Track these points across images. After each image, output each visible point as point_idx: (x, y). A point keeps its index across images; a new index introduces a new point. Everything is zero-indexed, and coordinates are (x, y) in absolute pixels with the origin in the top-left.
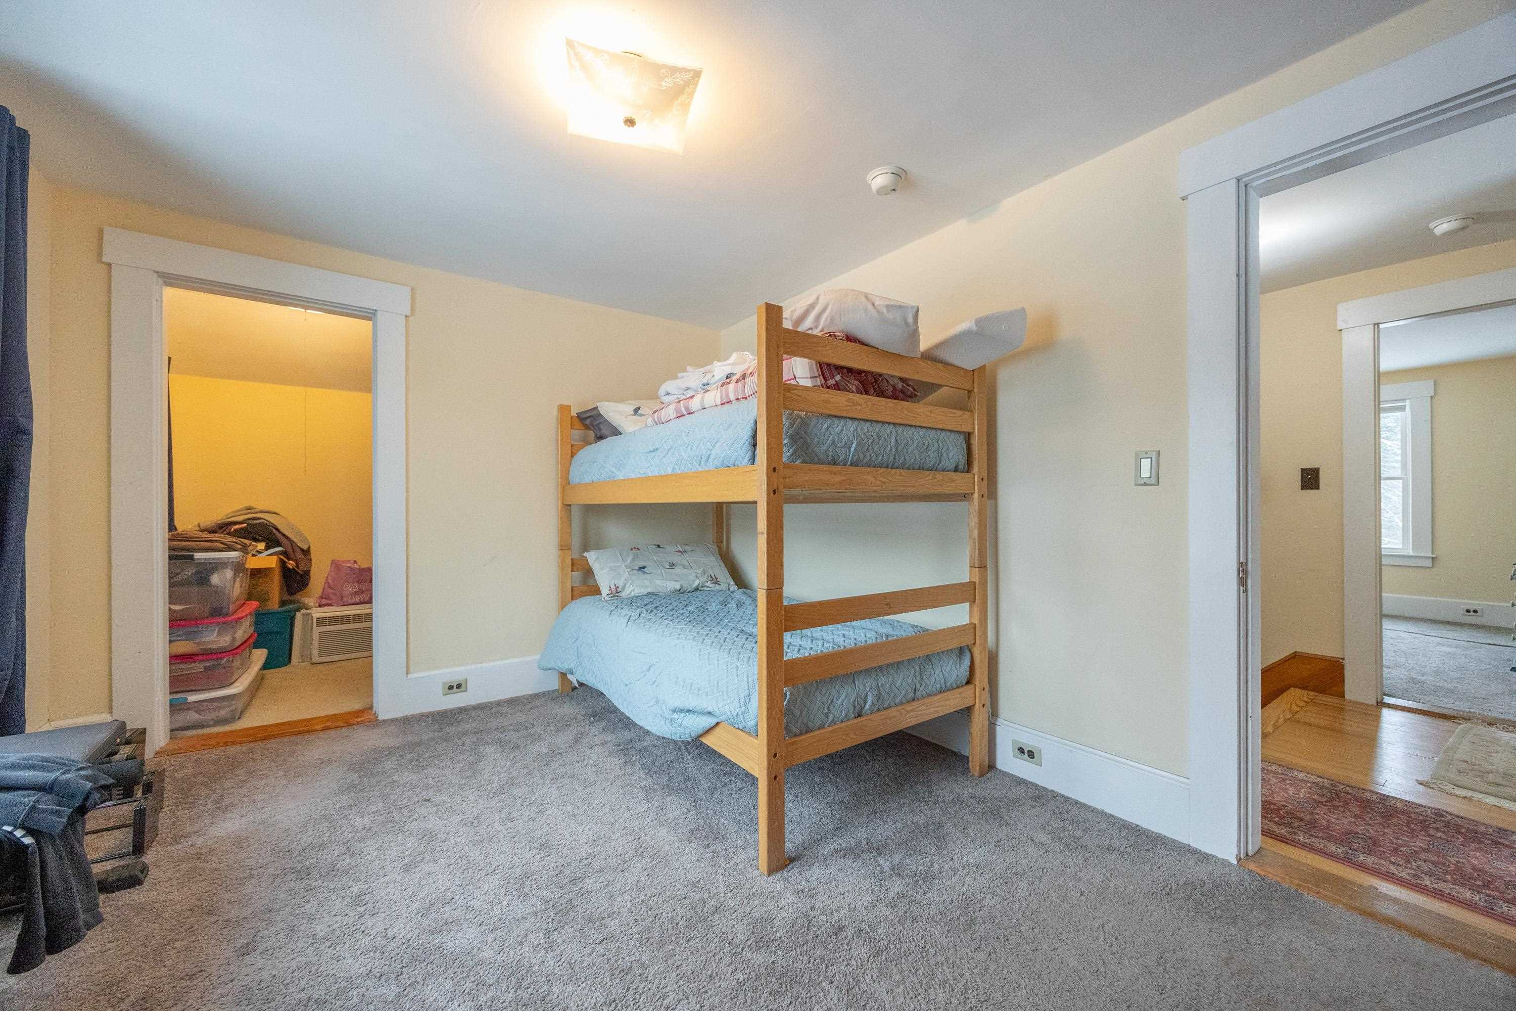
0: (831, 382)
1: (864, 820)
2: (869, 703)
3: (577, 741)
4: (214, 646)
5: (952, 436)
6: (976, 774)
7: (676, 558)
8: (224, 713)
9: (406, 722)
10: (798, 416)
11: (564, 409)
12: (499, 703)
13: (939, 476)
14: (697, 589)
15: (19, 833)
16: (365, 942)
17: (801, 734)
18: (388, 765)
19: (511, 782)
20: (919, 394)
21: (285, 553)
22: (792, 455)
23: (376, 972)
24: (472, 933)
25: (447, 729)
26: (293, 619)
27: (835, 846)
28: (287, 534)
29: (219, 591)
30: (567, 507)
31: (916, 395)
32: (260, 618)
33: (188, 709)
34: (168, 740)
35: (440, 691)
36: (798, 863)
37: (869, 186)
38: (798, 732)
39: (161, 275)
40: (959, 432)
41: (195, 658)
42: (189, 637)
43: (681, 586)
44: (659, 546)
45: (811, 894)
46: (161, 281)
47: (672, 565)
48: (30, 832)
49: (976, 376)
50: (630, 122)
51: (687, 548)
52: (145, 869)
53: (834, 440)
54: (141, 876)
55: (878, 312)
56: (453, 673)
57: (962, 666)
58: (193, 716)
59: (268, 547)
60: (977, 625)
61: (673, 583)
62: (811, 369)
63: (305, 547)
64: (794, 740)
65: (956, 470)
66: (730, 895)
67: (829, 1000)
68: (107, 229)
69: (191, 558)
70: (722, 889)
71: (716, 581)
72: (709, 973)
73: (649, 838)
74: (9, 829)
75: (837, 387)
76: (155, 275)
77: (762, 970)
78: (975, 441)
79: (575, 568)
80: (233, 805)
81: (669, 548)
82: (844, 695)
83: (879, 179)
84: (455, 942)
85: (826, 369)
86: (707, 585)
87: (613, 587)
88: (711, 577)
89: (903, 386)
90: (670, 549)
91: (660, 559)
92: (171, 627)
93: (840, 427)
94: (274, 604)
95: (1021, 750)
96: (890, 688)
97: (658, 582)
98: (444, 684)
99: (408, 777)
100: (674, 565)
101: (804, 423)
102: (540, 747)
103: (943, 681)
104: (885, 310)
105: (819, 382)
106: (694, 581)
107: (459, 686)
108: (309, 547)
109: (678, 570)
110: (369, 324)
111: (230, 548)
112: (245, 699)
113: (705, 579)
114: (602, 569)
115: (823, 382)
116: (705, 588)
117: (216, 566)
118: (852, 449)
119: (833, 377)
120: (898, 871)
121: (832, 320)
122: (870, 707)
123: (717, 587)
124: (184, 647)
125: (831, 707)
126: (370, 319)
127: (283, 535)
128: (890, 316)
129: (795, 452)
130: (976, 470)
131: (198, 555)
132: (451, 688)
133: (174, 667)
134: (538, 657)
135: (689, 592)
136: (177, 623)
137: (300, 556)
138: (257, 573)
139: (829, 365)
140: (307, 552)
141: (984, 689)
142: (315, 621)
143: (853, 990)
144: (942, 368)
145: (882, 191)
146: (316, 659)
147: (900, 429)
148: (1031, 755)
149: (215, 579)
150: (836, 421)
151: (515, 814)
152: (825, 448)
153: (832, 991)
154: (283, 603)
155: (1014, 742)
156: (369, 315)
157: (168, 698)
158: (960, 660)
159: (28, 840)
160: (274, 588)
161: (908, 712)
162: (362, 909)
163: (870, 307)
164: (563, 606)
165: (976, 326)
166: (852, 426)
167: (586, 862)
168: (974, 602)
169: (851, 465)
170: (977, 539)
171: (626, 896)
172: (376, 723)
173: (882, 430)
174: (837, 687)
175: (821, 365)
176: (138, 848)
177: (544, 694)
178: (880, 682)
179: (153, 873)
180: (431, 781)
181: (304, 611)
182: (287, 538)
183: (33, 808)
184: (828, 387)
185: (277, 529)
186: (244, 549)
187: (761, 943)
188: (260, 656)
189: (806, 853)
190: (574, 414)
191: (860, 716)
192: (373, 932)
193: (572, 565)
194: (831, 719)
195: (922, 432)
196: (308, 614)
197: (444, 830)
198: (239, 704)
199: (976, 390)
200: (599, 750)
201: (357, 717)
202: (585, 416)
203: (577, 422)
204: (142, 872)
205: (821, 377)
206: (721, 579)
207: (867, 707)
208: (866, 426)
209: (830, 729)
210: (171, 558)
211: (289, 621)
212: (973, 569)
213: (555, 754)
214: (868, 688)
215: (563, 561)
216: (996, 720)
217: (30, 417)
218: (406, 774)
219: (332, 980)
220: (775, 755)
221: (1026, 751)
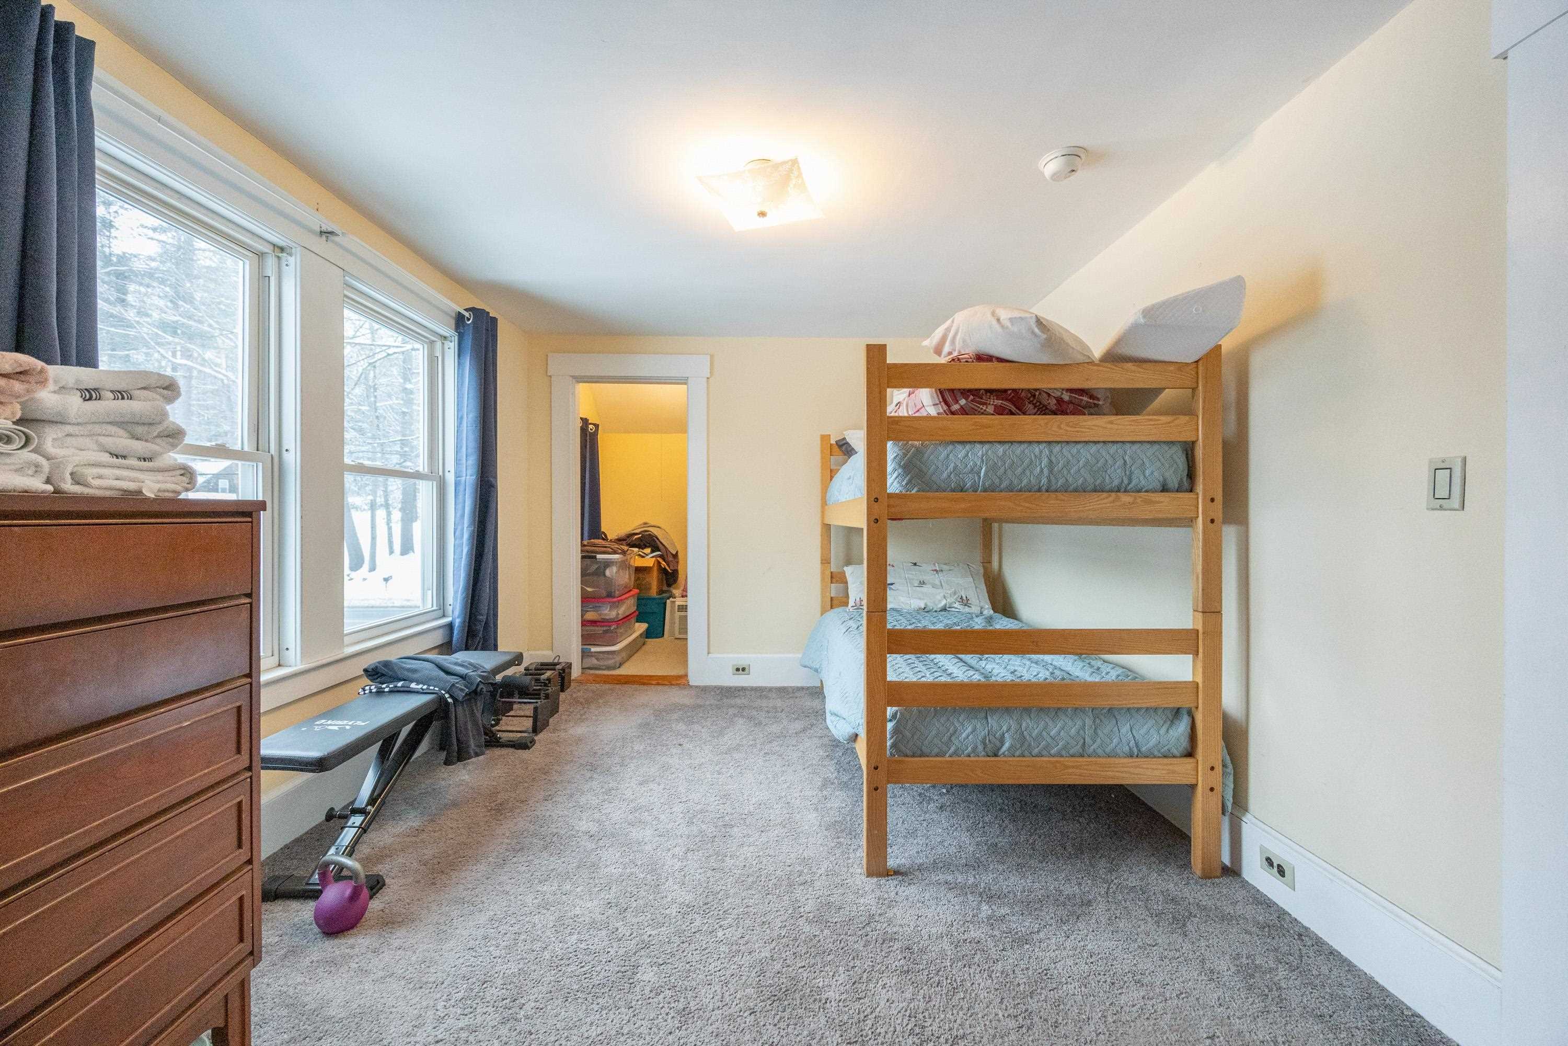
0: (955, 407)
1: (1001, 868)
2: (1007, 745)
3: (804, 730)
4: (607, 617)
5: (1152, 450)
6: (1199, 872)
7: (930, 577)
8: (610, 662)
9: (704, 689)
10: (912, 446)
11: (825, 438)
12: (770, 689)
13: (1126, 498)
14: (944, 609)
15: (447, 696)
16: (597, 816)
17: (913, 756)
18: (675, 716)
19: (737, 748)
20: (1100, 403)
21: (660, 556)
22: (907, 484)
23: (592, 833)
24: (649, 832)
25: (725, 700)
26: (665, 604)
27: (950, 878)
28: (664, 543)
29: (609, 581)
30: (827, 528)
31: (1096, 405)
32: (642, 601)
33: (592, 656)
34: (580, 674)
35: (731, 670)
36: (900, 878)
37: (1042, 174)
38: (909, 753)
39: (574, 377)
40: (1173, 443)
41: (598, 624)
42: (596, 609)
43: (926, 604)
44: (915, 564)
45: (891, 904)
46: (574, 381)
47: (922, 583)
48: (451, 696)
49: (1201, 368)
50: (762, 214)
51: (945, 567)
52: (533, 742)
53: (956, 467)
54: (529, 745)
55: (1002, 326)
56: (742, 659)
57: (1171, 732)
58: (594, 661)
59: (652, 551)
60: (1200, 685)
61: (919, 601)
62: (932, 397)
63: (674, 553)
64: (904, 759)
65: (1164, 489)
66: (824, 877)
67: (834, 980)
68: (550, 355)
69: (595, 557)
70: (822, 871)
71: (965, 602)
72: (765, 920)
73: (798, 816)
74: (443, 692)
75: (964, 411)
76: (571, 379)
77: (803, 937)
78: (1199, 453)
79: (834, 580)
80: (587, 719)
81: (925, 566)
82: (970, 729)
83: (1050, 165)
84: (636, 834)
85: (947, 396)
86: (955, 606)
87: (858, 599)
88: (962, 598)
89: (1070, 396)
90: (928, 568)
91: (911, 576)
92: (582, 602)
93: (964, 452)
94: (654, 592)
95: (1269, 861)
96: (1040, 734)
97: (902, 599)
98: (733, 666)
99: (681, 727)
100: (924, 583)
101: (919, 452)
102: (775, 728)
103: (1132, 743)
104: (1009, 324)
105: (942, 408)
106: (940, 601)
107: (744, 669)
108: (677, 552)
109: (926, 589)
110: (686, 386)
111: (615, 552)
112: (624, 654)
113: (953, 600)
114: (854, 583)
115: (945, 408)
116: (953, 609)
117: (608, 564)
118: (982, 474)
119: (957, 402)
120: (992, 921)
121: (964, 341)
122: (1009, 750)
123: (967, 609)
124: (590, 616)
125: (953, 738)
126: (685, 384)
127: (661, 543)
128: (1015, 329)
129: (910, 482)
130: (1200, 488)
131: (599, 556)
132: (738, 670)
133: (584, 628)
134: (800, 656)
135: (936, 611)
136: (586, 599)
137: (671, 559)
138: (638, 570)
139: (952, 391)
140: (675, 556)
141: (1212, 768)
142: (677, 607)
143: (860, 985)
144: (1133, 368)
145: (1056, 177)
146: (678, 636)
147: (1057, 448)
148: (1281, 871)
149: (608, 573)
150: (959, 447)
151: (724, 770)
152: (945, 475)
153: (843, 976)
154: (661, 592)
155: (1263, 850)
156: (683, 381)
157: (581, 647)
158: (1171, 726)
159: (450, 700)
160: (654, 581)
161: (1067, 767)
162: (606, 797)
163: (994, 322)
164: (823, 612)
165: (1144, 317)
166: (980, 450)
167: (744, 816)
168: (1197, 654)
169: (985, 490)
170: (1200, 576)
171: (751, 848)
172: (687, 686)
173: (1026, 451)
174: (961, 719)
175: (941, 392)
176: (535, 730)
177: (808, 688)
178: (1024, 725)
179: (537, 746)
180: (691, 734)
181: (671, 599)
182: (663, 545)
183: (453, 685)
184: (953, 413)
185: (658, 539)
186: (624, 553)
187: (819, 920)
188: (641, 628)
189: (917, 873)
190: (833, 442)
191: (996, 755)
192: (603, 812)
193: (832, 577)
194: (952, 749)
195: (1094, 448)
196: (674, 602)
197: (677, 766)
198: (618, 659)
199: (1200, 387)
200: (816, 740)
201: (677, 680)
202: (841, 443)
203: (836, 449)
204: (531, 742)
205: (943, 403)
206: (974, 600)
207: (1004, 748)
208: (1000, 449)
209: (950, 759)
210: (583, 557)
211: (662, 605)
212: (1196, 613)
213: (782, 736)
214: (1005, 728)
215: (823, 573)
216: (1244, 815)
217: (496, 477)
218: (680, 724)
219: (571, 828)
220: (876, 768)
221: (1275, 865)
